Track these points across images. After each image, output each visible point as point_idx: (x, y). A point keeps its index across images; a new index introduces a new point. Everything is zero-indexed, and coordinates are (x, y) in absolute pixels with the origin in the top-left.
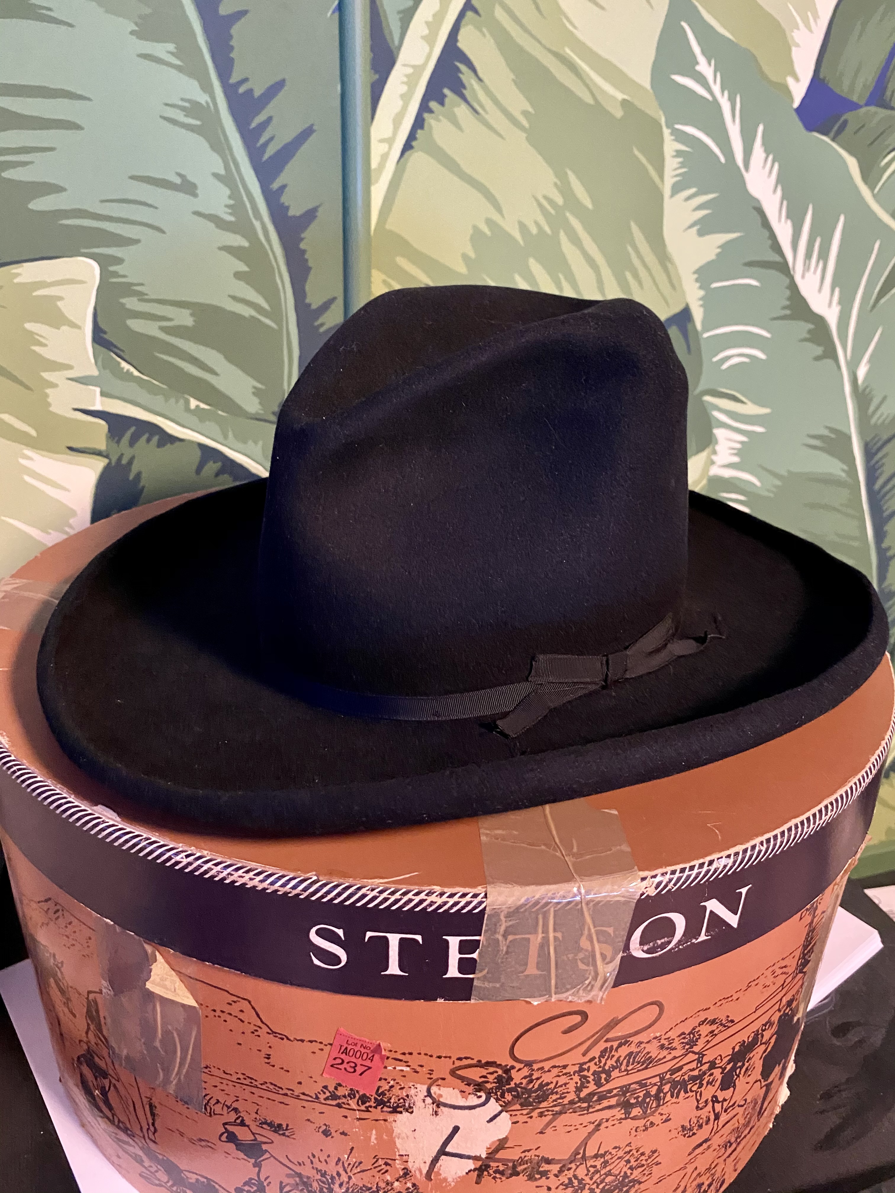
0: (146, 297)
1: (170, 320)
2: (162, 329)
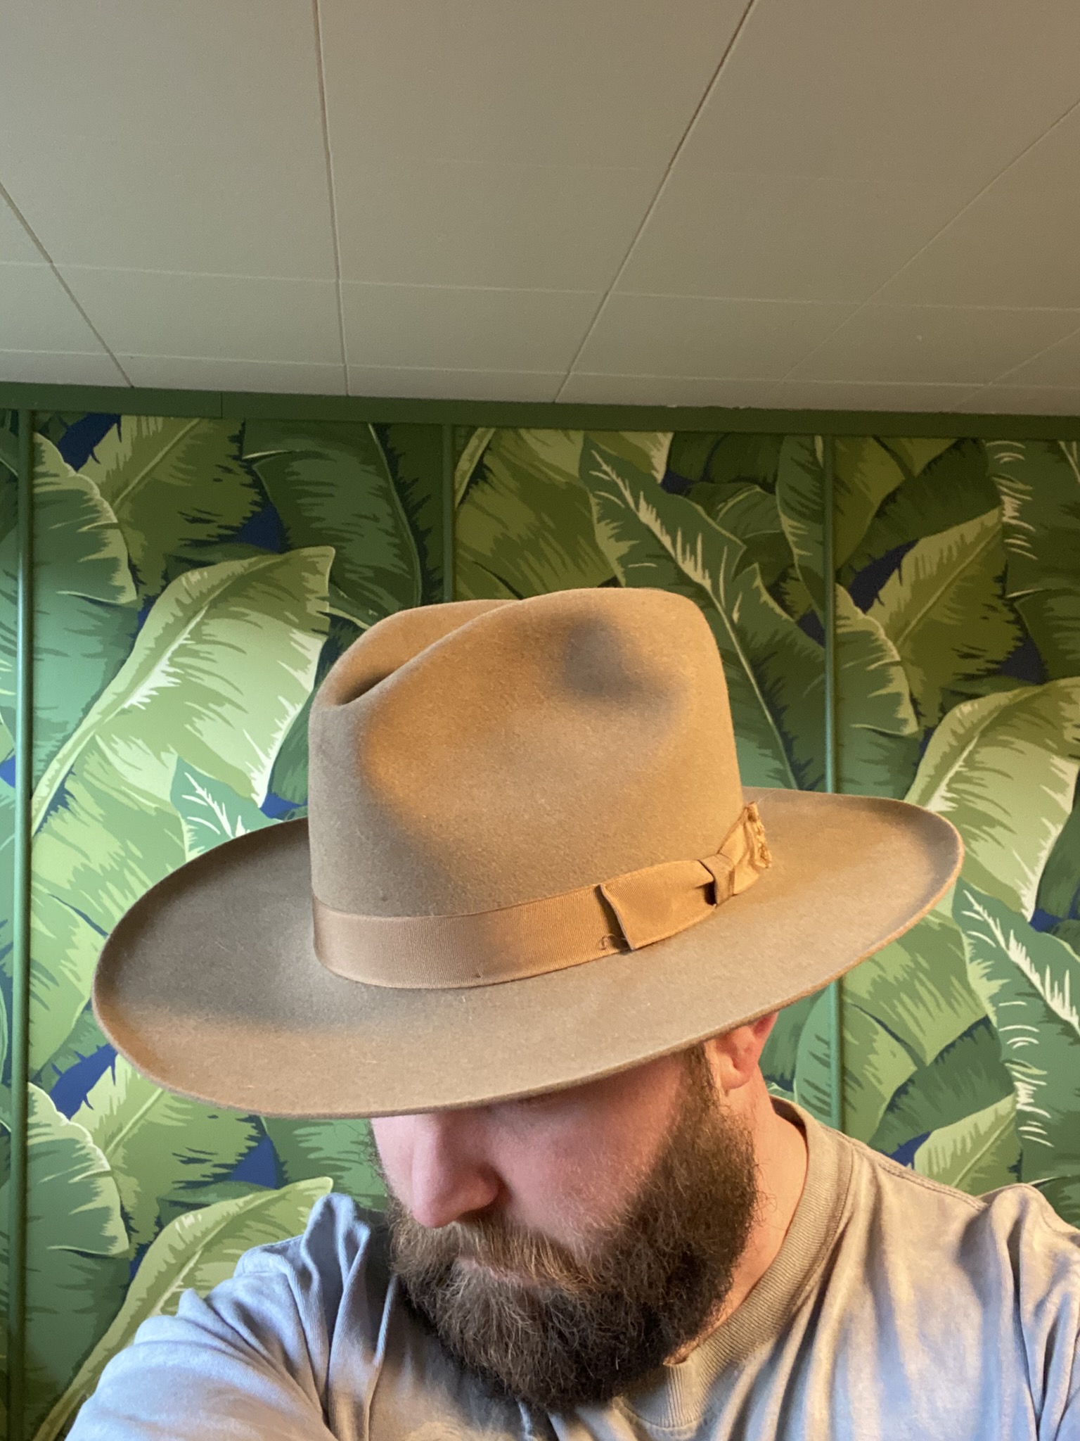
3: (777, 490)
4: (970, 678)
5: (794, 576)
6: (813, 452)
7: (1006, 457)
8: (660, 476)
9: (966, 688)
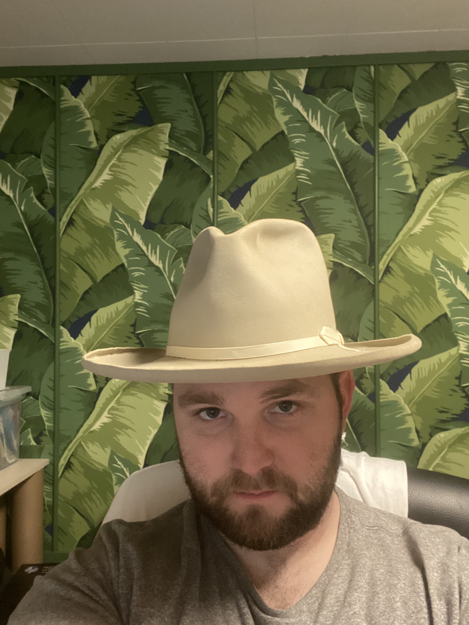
3: (353, 90)
4: (440, 167)
5: (360, 126)
6: (369, 73)
7: (459, 70)
8: (302, 87)
9: (439, 172)
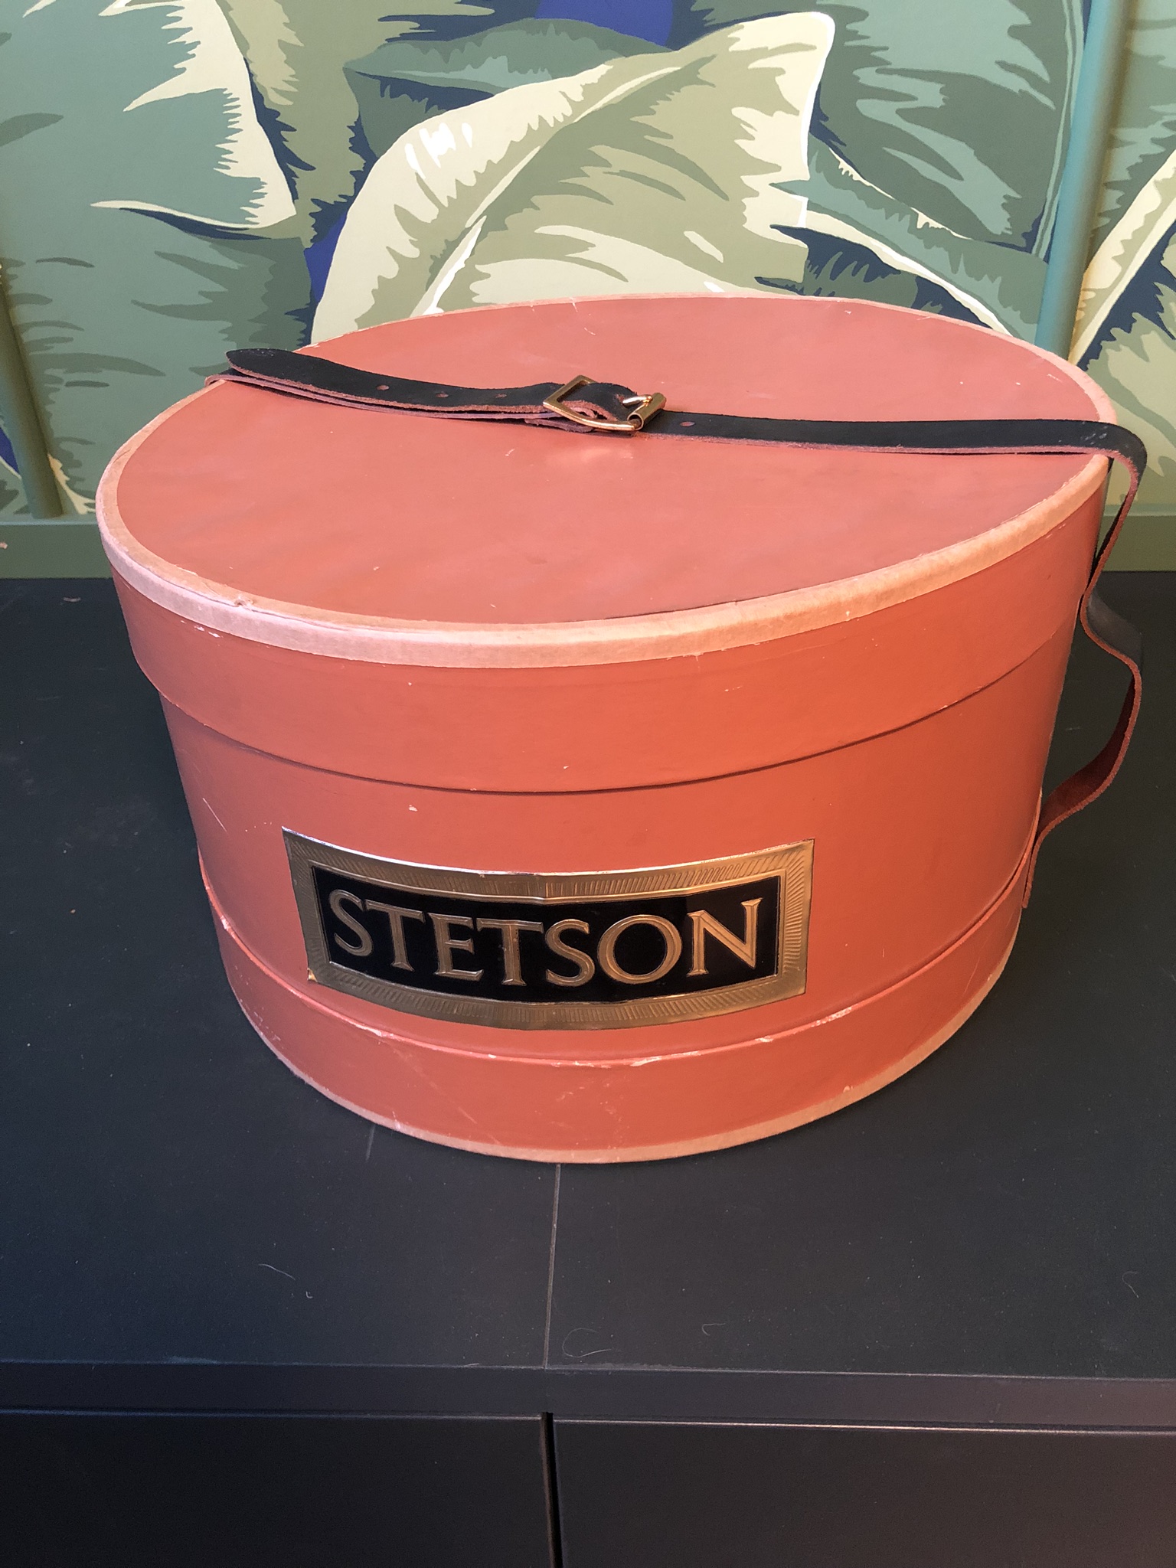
0: (889, 67)
1: (913, 98)
2: (899, 112)
